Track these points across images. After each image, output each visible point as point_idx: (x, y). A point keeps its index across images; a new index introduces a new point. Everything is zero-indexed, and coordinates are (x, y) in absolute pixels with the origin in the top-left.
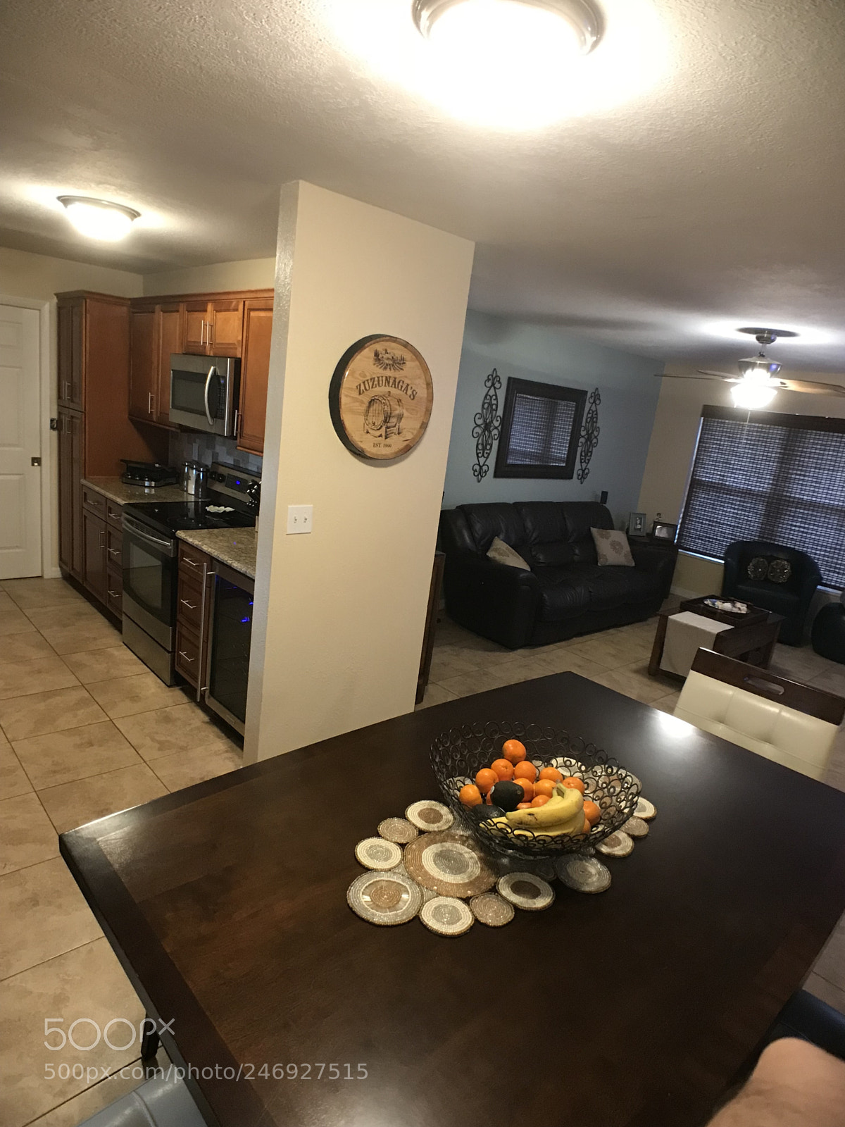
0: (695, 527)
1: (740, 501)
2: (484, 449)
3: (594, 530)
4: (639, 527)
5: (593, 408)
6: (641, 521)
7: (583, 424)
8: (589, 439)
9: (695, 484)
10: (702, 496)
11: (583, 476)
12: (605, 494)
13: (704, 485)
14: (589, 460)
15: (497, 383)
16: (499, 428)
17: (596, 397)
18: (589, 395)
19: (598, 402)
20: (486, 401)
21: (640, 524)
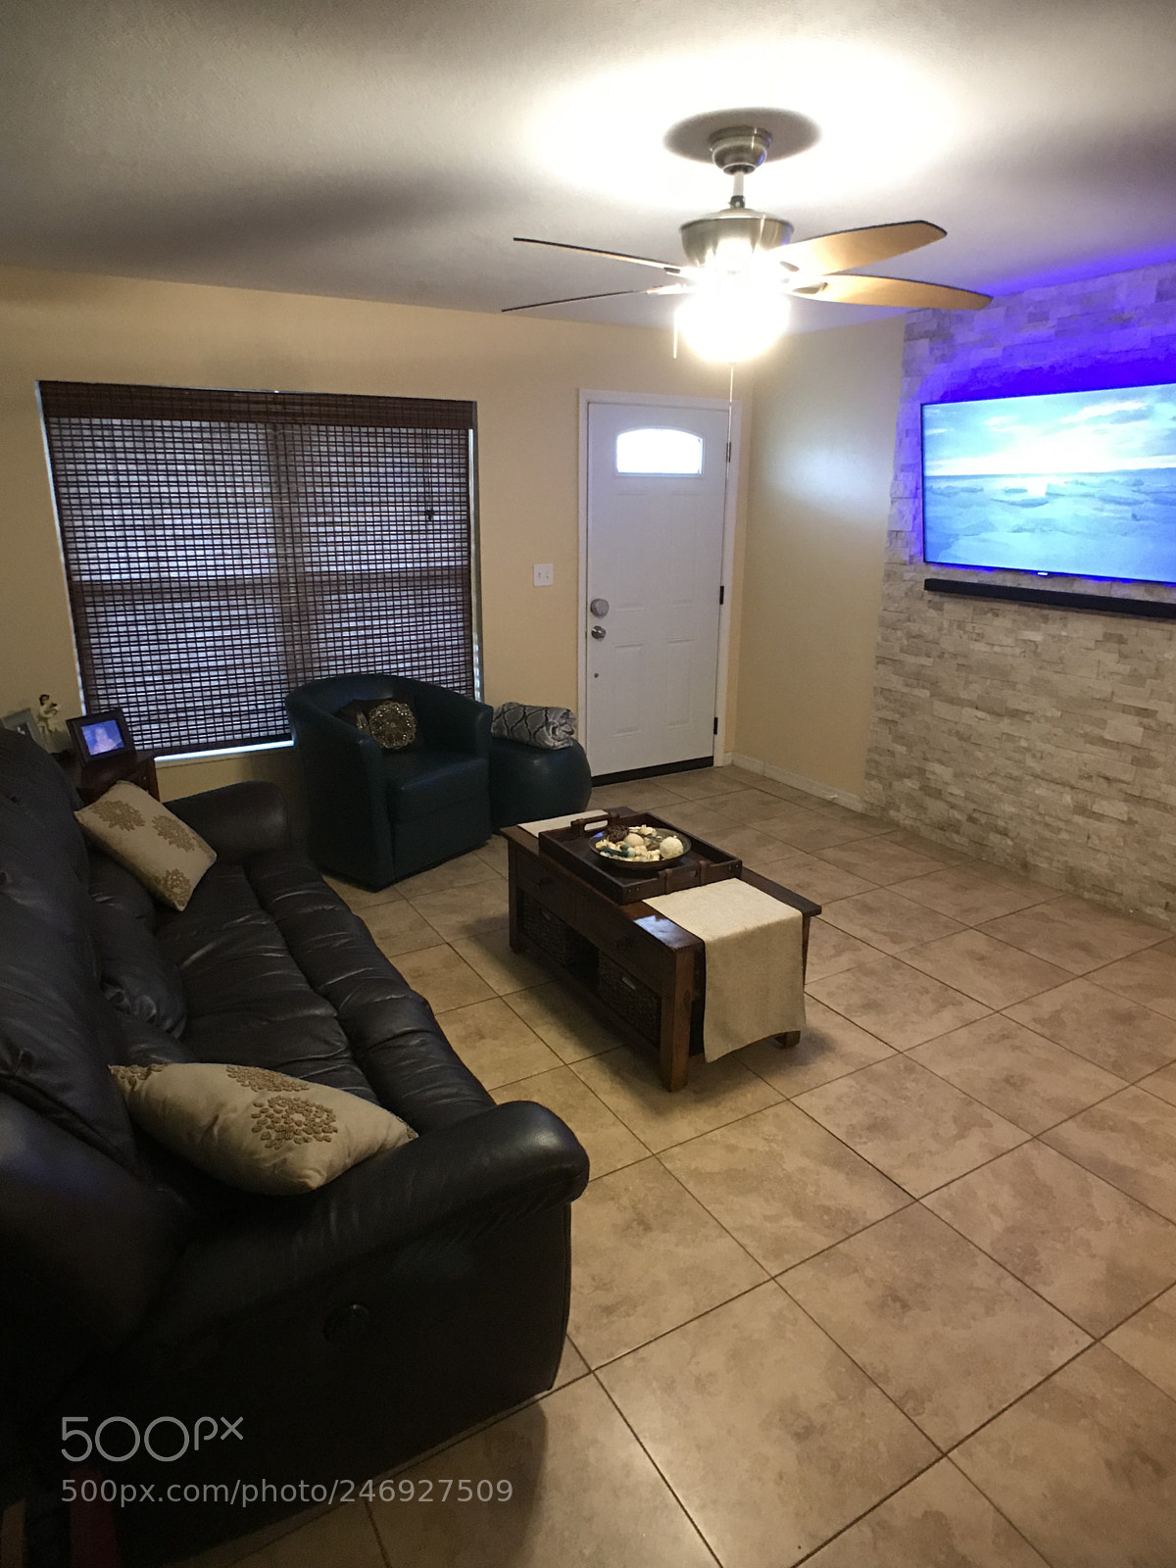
9: (85, 594)
10: (116, 621)
13: (113, 593)
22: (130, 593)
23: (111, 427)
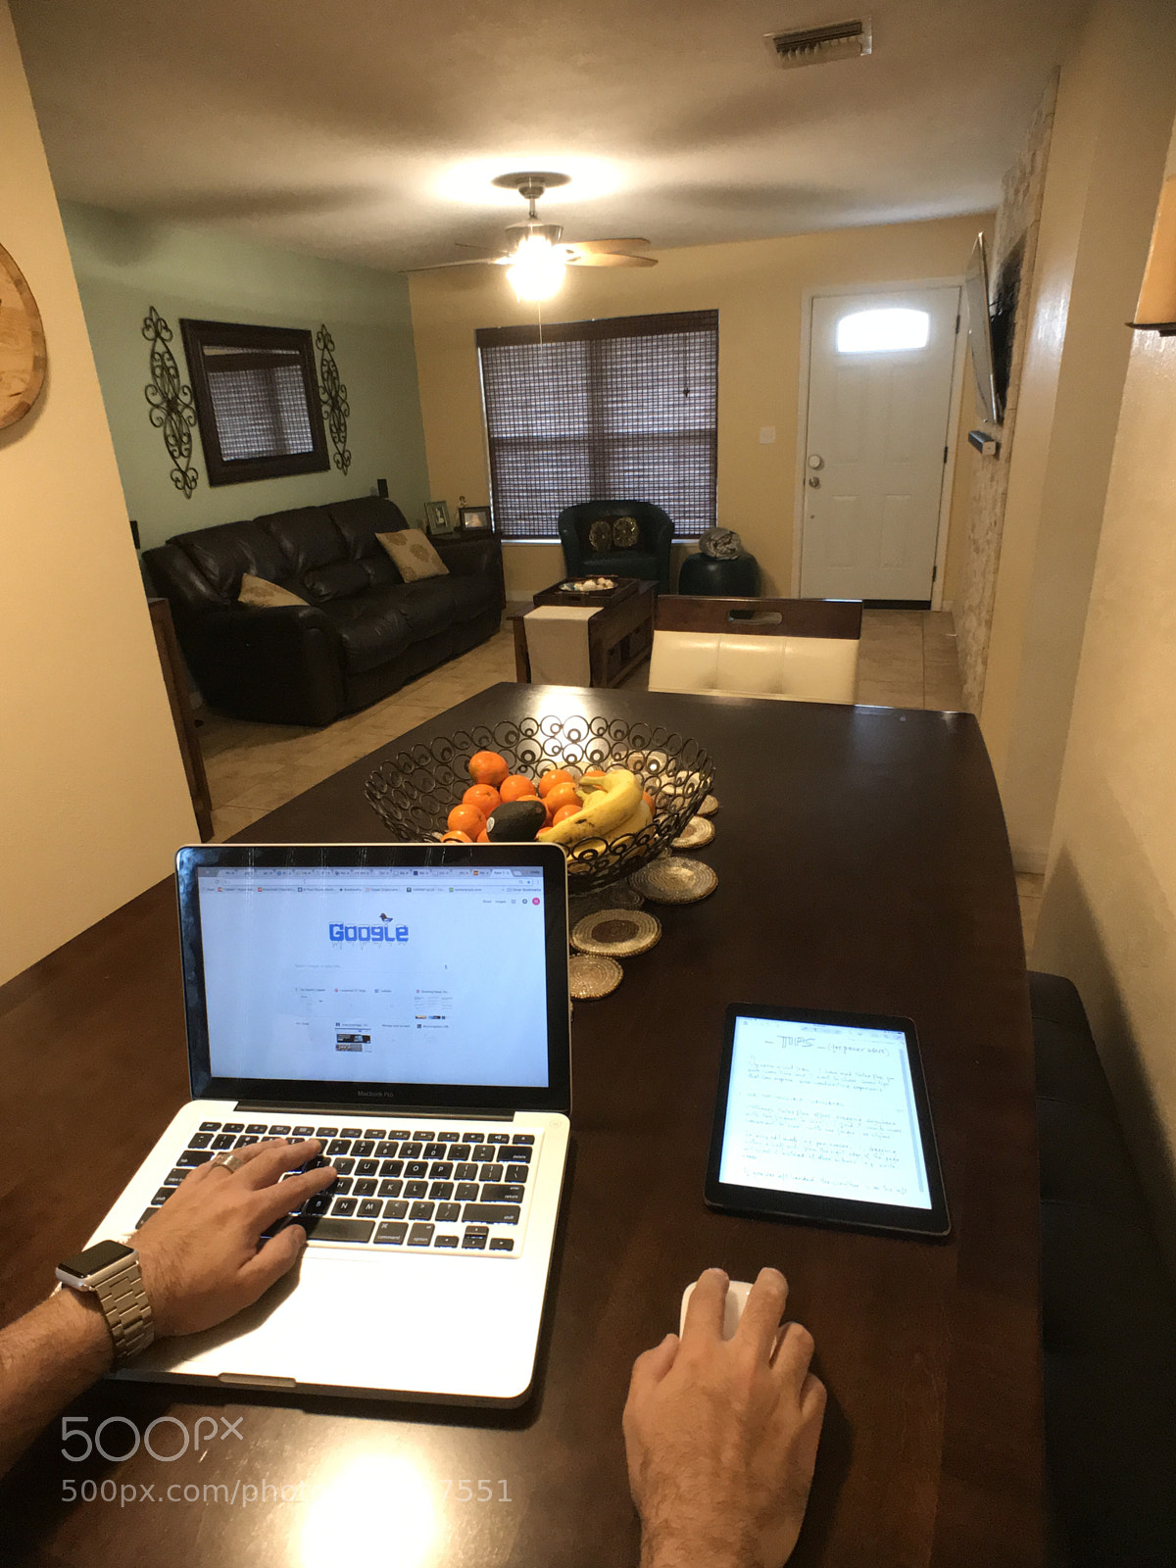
0: (513, 504)
1: (557, 455)
2: (179, 442)
3: (381, 537)
4: (441, 521)
5: (327, 356)
6: (442, 513)
7: (320, 383)
8: (335, 406)
9: (496, 445)
10: (509, 460)
11: (344, 462)
12: (382, 483)
13: (507, 444)
14: (345, 438)
15: (164, 331)
16: (193, 406)
17: (326, 338)
18: (314, 338)
19: (330, 346)
20: (155, 364)
21: (442, 516)
22: (516, 444)
23: (509, 351)
